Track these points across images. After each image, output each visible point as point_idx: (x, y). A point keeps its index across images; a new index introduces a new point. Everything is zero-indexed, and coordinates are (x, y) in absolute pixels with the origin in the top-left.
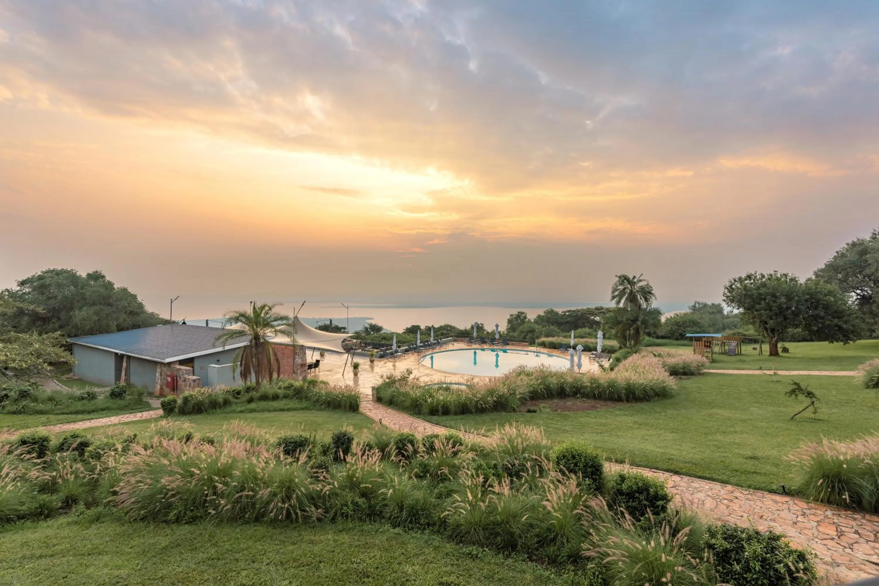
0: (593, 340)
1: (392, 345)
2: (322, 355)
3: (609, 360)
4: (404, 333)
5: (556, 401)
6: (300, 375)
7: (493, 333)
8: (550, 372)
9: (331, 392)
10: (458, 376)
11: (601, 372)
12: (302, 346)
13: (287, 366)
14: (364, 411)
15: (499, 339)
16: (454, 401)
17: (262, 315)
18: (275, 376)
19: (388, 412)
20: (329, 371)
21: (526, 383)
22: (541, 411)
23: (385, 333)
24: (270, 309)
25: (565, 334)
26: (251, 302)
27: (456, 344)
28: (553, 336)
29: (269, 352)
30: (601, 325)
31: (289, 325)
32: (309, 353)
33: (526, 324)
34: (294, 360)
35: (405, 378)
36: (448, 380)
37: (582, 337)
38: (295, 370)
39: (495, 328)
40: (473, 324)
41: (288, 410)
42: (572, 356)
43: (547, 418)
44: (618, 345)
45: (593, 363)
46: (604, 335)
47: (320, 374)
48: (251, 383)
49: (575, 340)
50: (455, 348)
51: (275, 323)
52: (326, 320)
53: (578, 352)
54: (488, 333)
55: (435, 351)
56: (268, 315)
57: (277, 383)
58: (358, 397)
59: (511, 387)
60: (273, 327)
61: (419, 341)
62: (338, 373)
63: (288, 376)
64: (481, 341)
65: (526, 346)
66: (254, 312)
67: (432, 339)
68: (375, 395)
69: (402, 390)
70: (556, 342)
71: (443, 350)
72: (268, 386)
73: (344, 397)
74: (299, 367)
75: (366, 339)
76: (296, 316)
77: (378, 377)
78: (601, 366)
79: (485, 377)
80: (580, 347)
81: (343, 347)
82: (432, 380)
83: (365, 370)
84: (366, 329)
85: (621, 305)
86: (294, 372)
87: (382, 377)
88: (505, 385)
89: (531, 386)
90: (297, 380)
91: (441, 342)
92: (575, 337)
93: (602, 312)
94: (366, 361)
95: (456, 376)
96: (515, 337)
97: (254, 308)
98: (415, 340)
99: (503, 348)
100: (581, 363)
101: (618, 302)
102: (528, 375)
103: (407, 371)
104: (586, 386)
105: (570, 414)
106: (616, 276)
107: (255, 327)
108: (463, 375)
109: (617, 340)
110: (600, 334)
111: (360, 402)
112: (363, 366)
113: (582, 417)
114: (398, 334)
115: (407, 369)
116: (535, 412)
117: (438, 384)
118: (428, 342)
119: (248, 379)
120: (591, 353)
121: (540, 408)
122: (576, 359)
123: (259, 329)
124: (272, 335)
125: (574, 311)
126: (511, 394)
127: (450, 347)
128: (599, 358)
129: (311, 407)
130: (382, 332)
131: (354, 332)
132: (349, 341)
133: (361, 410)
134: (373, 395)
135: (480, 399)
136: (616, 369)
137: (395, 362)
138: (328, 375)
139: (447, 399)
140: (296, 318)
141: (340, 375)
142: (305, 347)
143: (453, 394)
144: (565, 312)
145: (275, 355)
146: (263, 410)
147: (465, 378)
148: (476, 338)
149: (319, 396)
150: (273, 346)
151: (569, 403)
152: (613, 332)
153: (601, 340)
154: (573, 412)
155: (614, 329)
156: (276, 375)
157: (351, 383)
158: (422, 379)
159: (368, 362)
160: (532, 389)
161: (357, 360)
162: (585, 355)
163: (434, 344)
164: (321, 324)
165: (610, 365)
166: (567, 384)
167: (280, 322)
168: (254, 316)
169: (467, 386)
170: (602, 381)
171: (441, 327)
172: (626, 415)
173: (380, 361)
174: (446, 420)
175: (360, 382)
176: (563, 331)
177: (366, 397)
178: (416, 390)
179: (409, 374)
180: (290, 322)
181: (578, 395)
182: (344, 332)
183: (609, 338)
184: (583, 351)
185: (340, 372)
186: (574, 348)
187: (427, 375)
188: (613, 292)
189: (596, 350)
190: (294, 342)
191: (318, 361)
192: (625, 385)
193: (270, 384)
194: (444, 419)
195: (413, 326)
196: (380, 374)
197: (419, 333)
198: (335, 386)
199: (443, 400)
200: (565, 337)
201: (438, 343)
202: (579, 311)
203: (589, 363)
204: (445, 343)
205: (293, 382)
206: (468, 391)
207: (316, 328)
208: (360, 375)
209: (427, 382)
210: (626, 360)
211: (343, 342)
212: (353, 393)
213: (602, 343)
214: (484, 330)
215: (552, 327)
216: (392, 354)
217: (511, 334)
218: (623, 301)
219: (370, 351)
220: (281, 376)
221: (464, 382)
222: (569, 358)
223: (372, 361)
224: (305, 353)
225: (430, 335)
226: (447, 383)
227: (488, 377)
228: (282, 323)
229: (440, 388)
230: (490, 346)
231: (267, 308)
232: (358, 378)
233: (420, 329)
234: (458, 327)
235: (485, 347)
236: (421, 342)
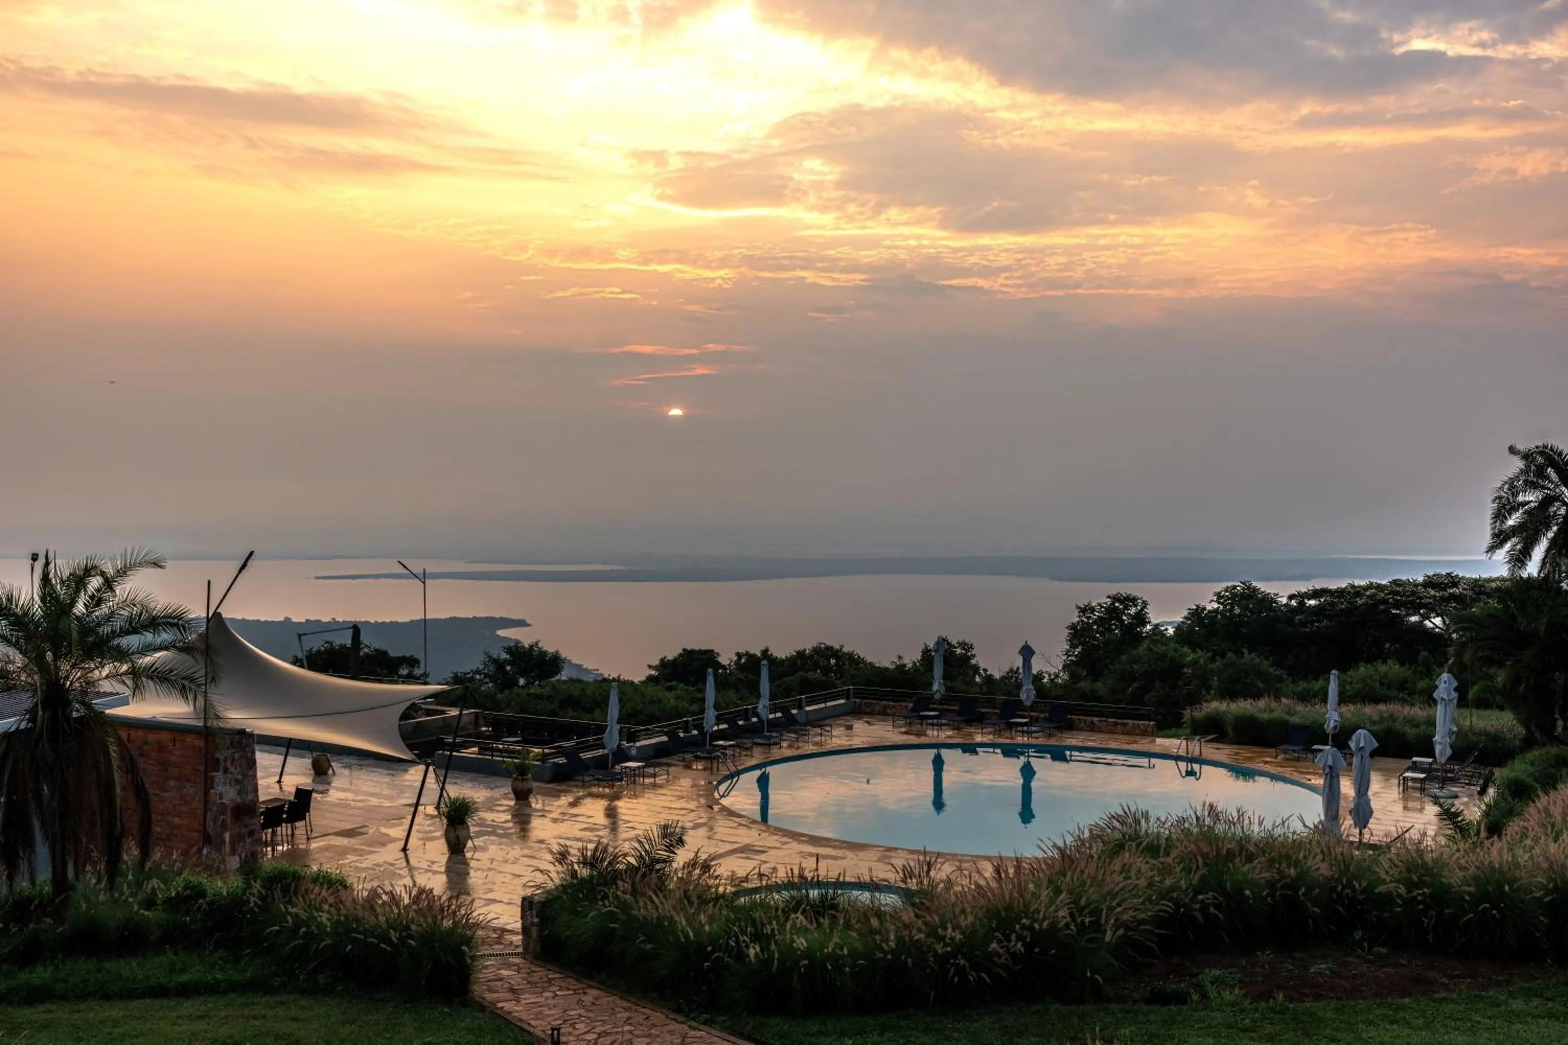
0: (1417, 712)
1: (601, 730)
2: (321, 771)
3: (1482, 792)
4: (650, 679)
5: (1265, 956)
6: (233, 851)
7: (1011, 682)
8: (1243, 841)
9: (357, 920)
10: (873, 855)
11: (1450, 838)
12: (242, 732)
13: (180, 815)
14: (489, 996)
15: (1033, 708)
16: (853, 954)
17: (80, 608)
18: (130, 853)
19: (588, 999)
20: (349, 833)
21: (1143, 882)
22: (1204, 996)
23: (571, 680)
24: (109, 584)
25: (1302, 685)
26: (35, 558)
27: (859, 726)
28: (1257, 696)
29: (107, 755)
30: (1451, 650)
31: (187, 649)
32: (266, 761)
33: (1142, 649)
34: (206, 793)
35: (658, 861)
36: (829, 870)
37: (1374, 699)
38: (210, 830)
39: (1019, 662)
40: (931, 646)
41: (186, 991)
42: (1332, 777)
43: (1228, 1026)
44: (1521, 730)
45: (1417, 805)
46: (1462, 690)
47: (314, 845)
48: (33, 882)
49: (1344, 709)
50: (857, 742)
51: (132, 641)
52: (334, 627)
53: (1355, 760)
54: (989, 679)
55: (776, 753)
56: (104, 610)
57: (139, 885)
58: (468, 941)
59: (1083, 901)
60: (121, 655)
61: (710, 714)
62: (383, 841)
63: (185, 854)
64: (959, 713)
65: (1144, 734)
66: (43, 599)
67: (763, 705)
68: (534, 931)
69: (642, 910)
70: (1266, 716)
71: (810, 748)
72: (102, 897)
73: (411, 937)
74: (229, 818)
75: (497, 706)
76: (217, 615)
77: (546, 861)
78: (1449, 816)
79: (976, 859)
80: (1361, 739)
81: (404, 737)
82: (765, 869)
83: (493, 830)
84: (499, 664)
85: (1532, 568)
86: (207, 840)
87: (562, 856)
88: (1058, 891)
89: (1164, 895)
90: (218, 872)
91: (801, 719)
92: (1343, 699)
93: (1453, 597)
94: (497, 793)
95: (861, 854)
96: (1099, 699)
97: (45, 579)
98: (695, 708)
99: (1053, 742)
100: (1368, 802)
101: (1520, 558)
102: (1153, 848)
103: (665, 836)
104: (1388, 898)
105: (1326, 1009)
106: (1512, 450)
107: (49, 656)
108: (889, 849)
109: (1514, 709)
110: (1445, 684)
111: (473, 958)
112: (489, 816)
113: (1370, 1023)
114: (625, 686)
115: (666, 827)
116: (1181, 999)
117: (789, 885)
118: (747, 719)
119: (23, 866)
120: (1408, 763)
121: (1200, 988)
122: (1347, 787)
123: (65, 666)
124: (120, 688)
125: (1341, 592)
126: (1082, 927)
127: (838, 737)
128: (1444, 782)
129: (277, 981)
130: (564, 676)
131: (449, 675)
132: (429, 713)
133: (478, 990)
134: (525, 930)
135: (958, 949)
136: (1513, 827)
137: (617, 797)
138: (343, 852)
139: (823, 946)
140: (216, 620)
141: (391, 854)
142: (251, 735)
143: (848, 926)
144: (1301, 597)
145: (131, 768)
146: (80, 994)
147: (899, 862)
148: (941, 702)
149: (309, 935)
150: (123, 734)
151: (1321, 967)
152: (1501, 677)
153: (1452, 707)
154: (1334, 1004)
155: (1501, 665)
156: (136, 852)
157: (437, 883)
158: (725, 868)
159: (505, 796)
160: (1168, 906)
161: (457, 790)
162: (1387, 773)
163: (774, 725)
164: (316, 644)
165: (1486, 814)
166: (1310, 889)
167: (149, 637)
168: (46, 615)
169: (907, 894)
170: (1454, 878)
171: (801, 654)
172: (1551, 1016)
173: (557, 795)
174: (820, 1033)
175: (475, 878)
176: (1295, 673)
177: (499, 940)
178: (699, 910)
179: (670, 848)
180: (192, 637)
181: (1358, 935)
182: (410, 679)
183: (1483, 704)
184: (1374, 754)
185: (394, 840)
186: (1341, 739)
187: (746, 850)
188: (1499, 516)
189: (1430, 752)
190: (205, 719)
191: (303, 797)
192: (1548, 892)
193: (111, 887)
194: (814, 1029)
195: (689, 655)
196: (555, 848)
197: (710, 680)
198: (374, 894)
199: (808, 954)
200: (1303, 698)
201: (788, 724)
202: (1357, 592)
203: (1399, 807)
204: (820, 721)
205: (203, 879)
206: (908, 916)
207: (296, 662)
208: (475, 848)
209: (746, 879)
210: (1552, 794)
211: (405, 716)
212: (447, 923)
213: (1454, 721)
214: (976, 669)
215: (1248, 657)
216: (601, 764)
217: (1084, 685)
218: (1539, 552)
219: (511, 753)
220: (157, 855)
221: (892, 877)
222: (1319, 781)
223: (522, 796)
224: (252, 764)
225: (754, 687)
226: (827, 885)
227: (988, 859)
228: (159, 641)
229: (795, 906)
230: (998, 733)
231: (95, 583)
232: (466, 863)
233: (719, 665)
234: (869, 659)
235: (979, 739)
236: (719, 720)
